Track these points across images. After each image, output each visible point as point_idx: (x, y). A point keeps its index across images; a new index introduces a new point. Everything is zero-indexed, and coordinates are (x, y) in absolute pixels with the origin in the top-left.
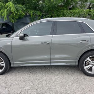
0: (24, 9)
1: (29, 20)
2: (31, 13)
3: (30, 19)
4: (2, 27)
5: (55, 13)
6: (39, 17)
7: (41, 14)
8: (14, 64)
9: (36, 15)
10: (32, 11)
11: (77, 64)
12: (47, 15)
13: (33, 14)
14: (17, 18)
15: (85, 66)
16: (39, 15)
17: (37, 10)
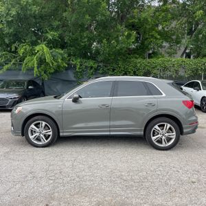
0: (66, 56)
1: (73, 75)
3: (74, 73)
4: (28, 88)
5: (120, 63)
6: (92, 71)
7: (96, 66)
8: (63, 132)
9: (86, 66)
10: (79, 60)
11: (142, 133)
12: (106, 67)
13: (81, 65)
14: (52, 71)
15: (154, 136)
16: (92, 67)
17: (89, 58)
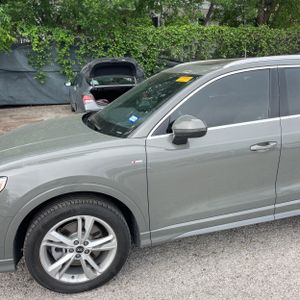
0: (8, 19)
1: (26, 60)
2: (33, 34)
3: (28, 56)
6: (64, 50)
7: (70, 40)
8: (150, 236)
9: (52, 42)
10: (35, 29)
12: (90, 41)
16: (63, 43)
